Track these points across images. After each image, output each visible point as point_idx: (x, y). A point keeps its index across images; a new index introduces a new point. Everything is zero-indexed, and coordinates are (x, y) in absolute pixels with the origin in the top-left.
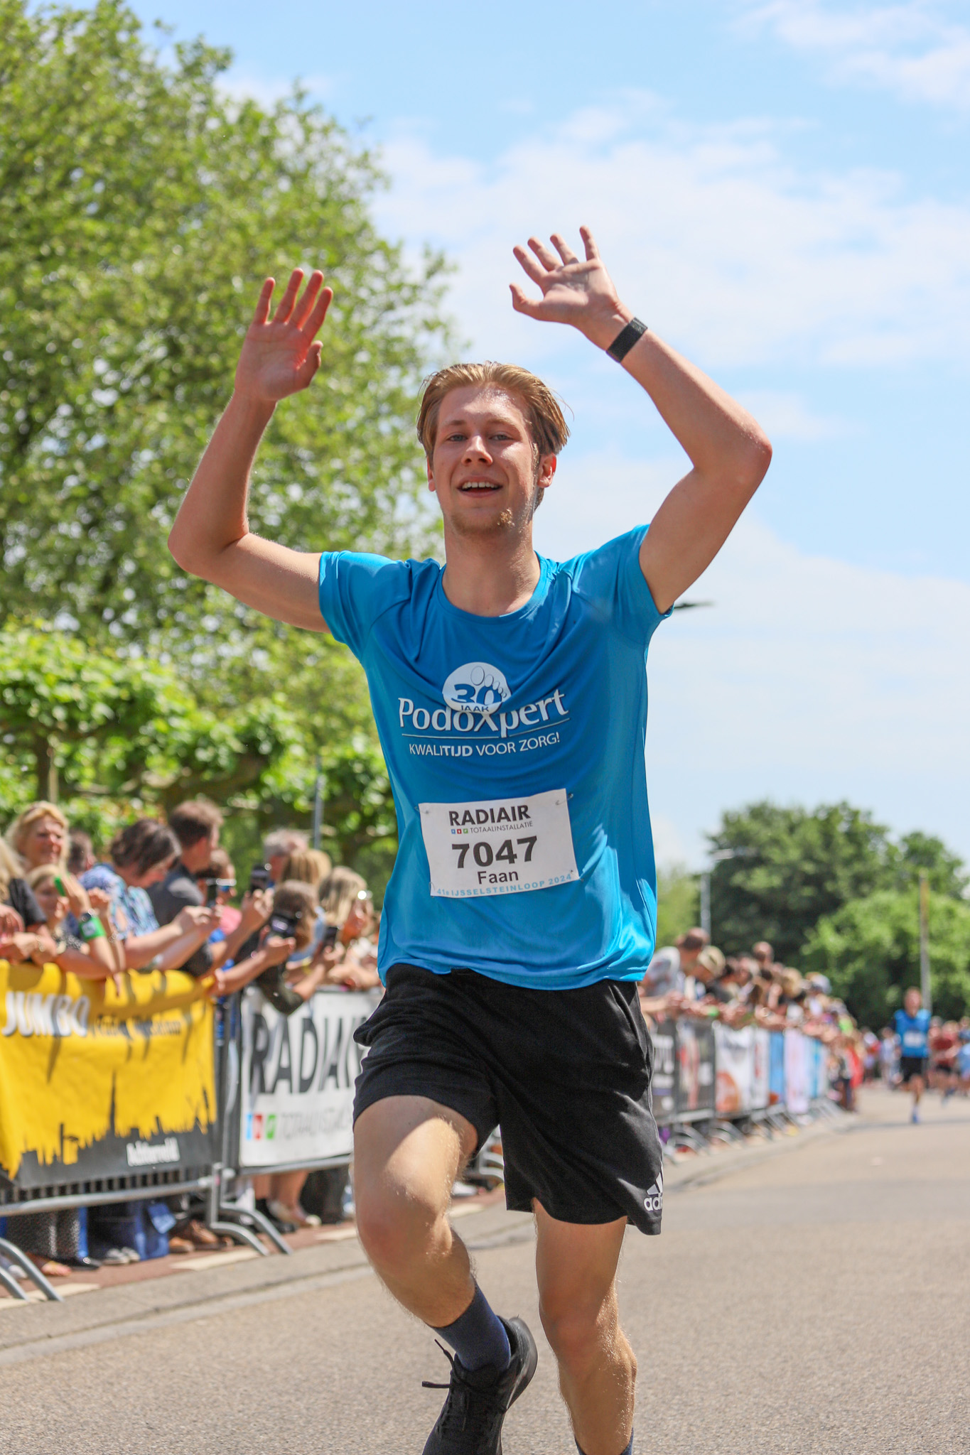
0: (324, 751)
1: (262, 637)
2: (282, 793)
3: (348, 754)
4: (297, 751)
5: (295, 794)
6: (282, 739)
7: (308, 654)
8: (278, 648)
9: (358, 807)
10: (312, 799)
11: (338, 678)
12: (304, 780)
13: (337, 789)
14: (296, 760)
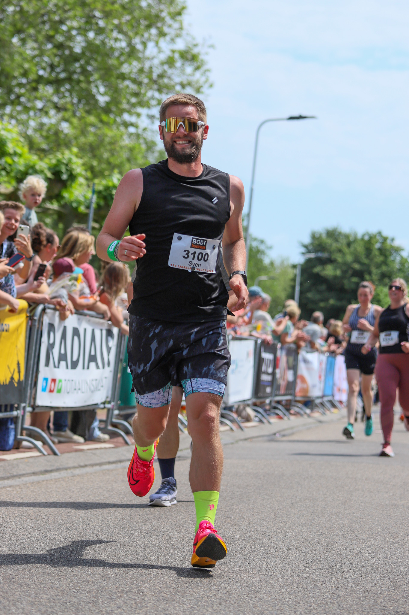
0: (96, 181)
1: (68, 115)
2: (72, 202)
3: (110, 184)
4: (81, 180)
5: (79, 203)
6: (74, 173)
7: (93, 125)
8: (75, 121)
10: (88, 207)
11: (107, 140)
12: (84, 196)
13: (102, 203)
14: (81, 185)
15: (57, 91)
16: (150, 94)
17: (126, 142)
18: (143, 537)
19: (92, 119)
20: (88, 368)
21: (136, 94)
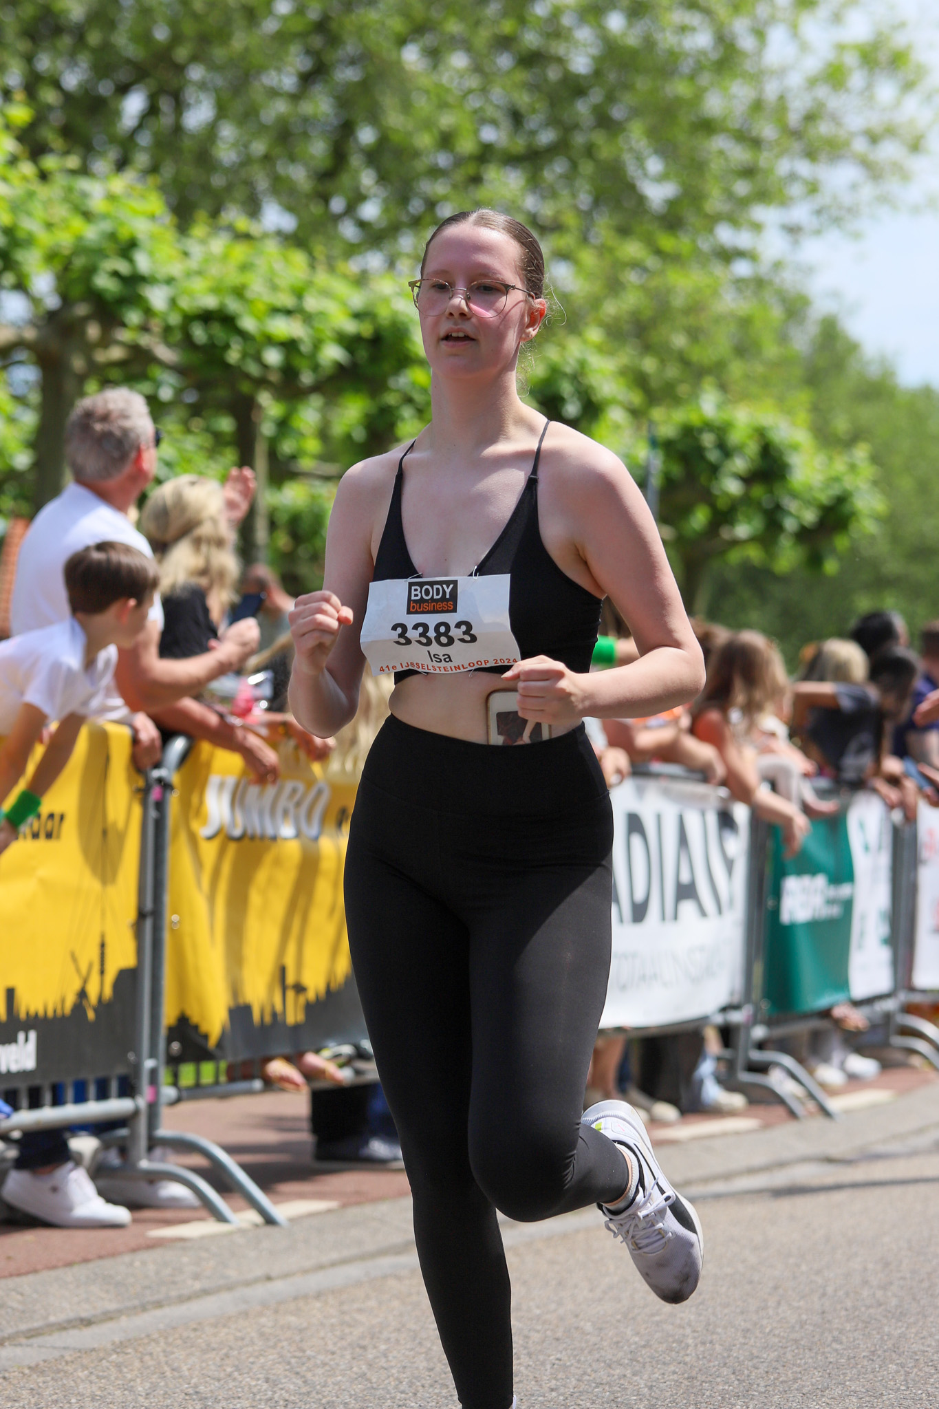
0: (657, 413)
3: (694, 418)
4: (615, 415)
6: (596, 396)
7: (636, 265)
8: (588, 257)
9: (707, 497)
11: (678, 302)
13: (677, 470)
14: (617, 427)
15: (534, 183)
16: (784, 166)
17: (729, 302)
18: (863, 1370)
19: (633, 249)
20: (676, 917)
21: (748, 172)
